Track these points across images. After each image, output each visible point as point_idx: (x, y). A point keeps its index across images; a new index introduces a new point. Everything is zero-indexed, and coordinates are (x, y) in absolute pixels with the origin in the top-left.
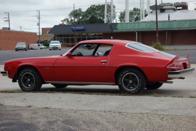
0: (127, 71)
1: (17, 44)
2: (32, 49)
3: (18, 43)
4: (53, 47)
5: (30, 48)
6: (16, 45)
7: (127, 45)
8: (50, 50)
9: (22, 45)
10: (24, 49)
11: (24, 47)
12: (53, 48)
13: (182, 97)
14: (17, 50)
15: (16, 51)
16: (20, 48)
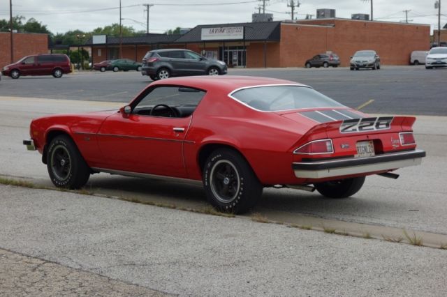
0: (218, 156)
1: (356, 55)
2: (416, 62)
3: (358, 53)
4: (435, 61)
5: (412, 61)
6: (352, 58)
7: (231, 93)
8: (428, 68)
9: (365, 56)
10: (370, 65)
11: (370, 62)
12: (433, 64)
13: (309, 229)
14: (356, 67)
15: (352, 69)
16: (361, 64)
